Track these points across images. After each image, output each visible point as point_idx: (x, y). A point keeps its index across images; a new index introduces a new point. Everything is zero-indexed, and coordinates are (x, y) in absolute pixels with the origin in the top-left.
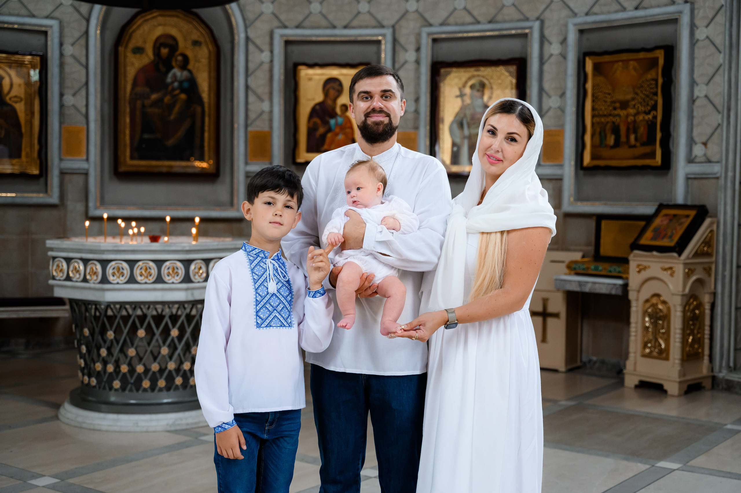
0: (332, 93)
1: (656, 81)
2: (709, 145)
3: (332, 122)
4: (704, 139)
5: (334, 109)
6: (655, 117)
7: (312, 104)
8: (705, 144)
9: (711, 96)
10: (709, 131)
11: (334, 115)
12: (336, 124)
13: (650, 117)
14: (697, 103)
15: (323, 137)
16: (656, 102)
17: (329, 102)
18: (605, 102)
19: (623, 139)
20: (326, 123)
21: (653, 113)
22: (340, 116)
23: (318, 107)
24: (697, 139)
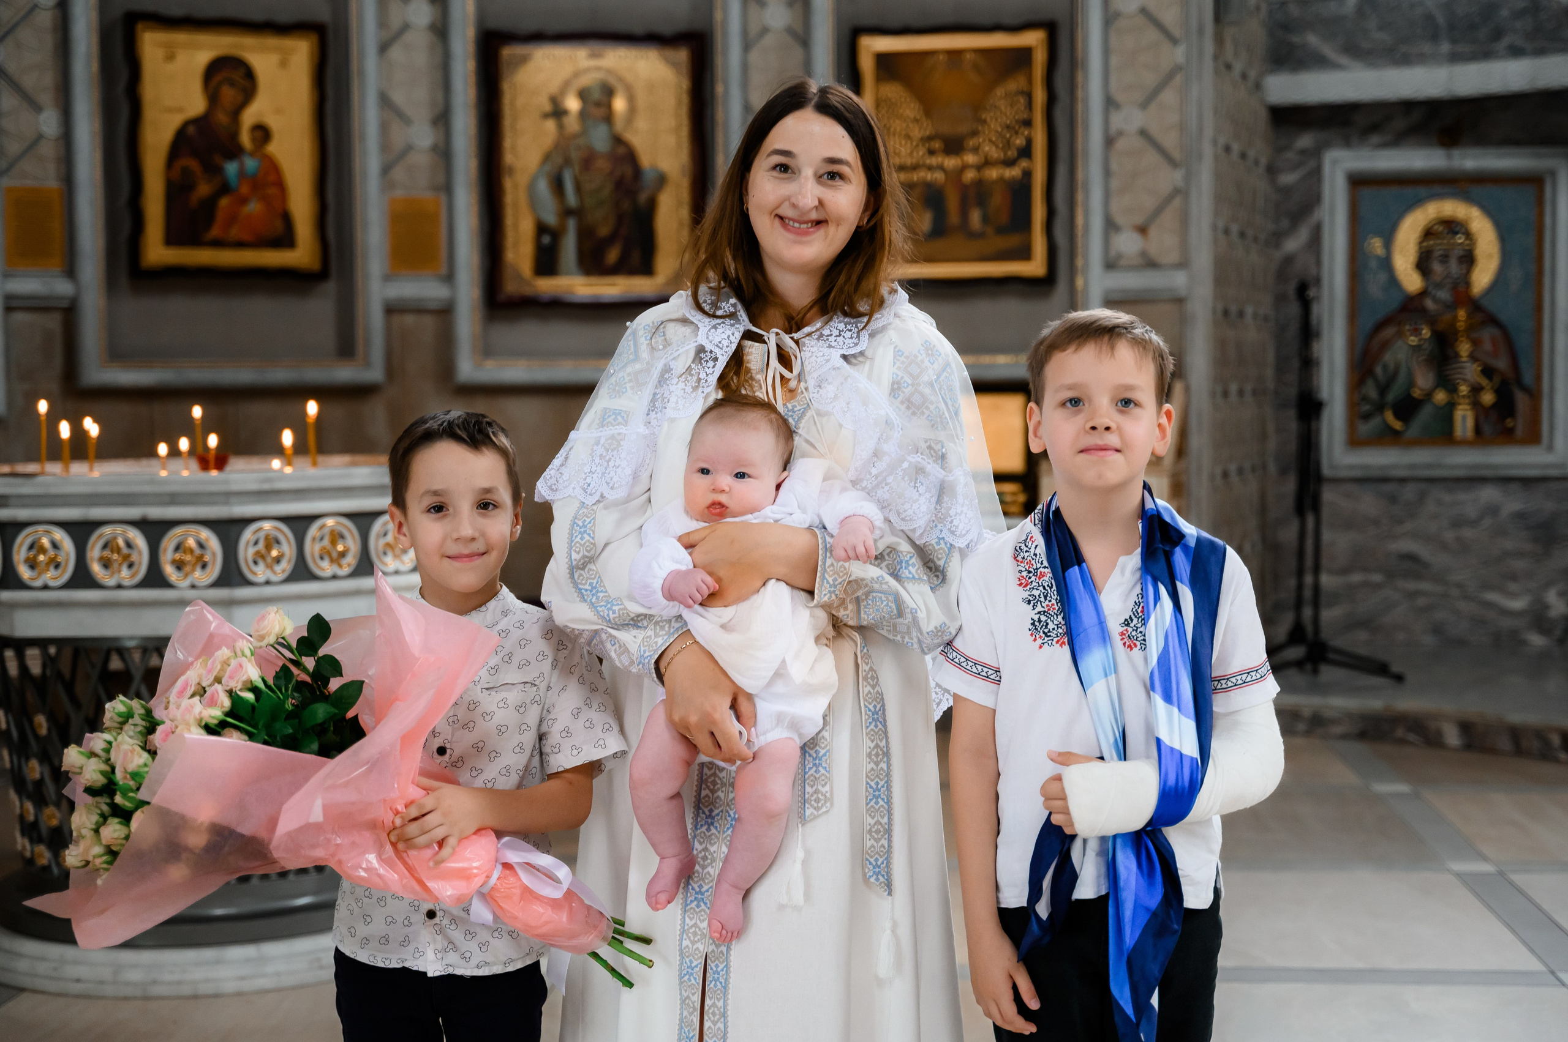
0: (229, 94)
1: (1029, 96)
2: (1153, 232)
3: (231, 168)
4: (1139, 219)
5: (234, 135)
6: (1028, 174)
7: (174, 122)
8: (1143, 230)
9: (1154, 130)
10: (1149, 203)
11: (234, 151)
12: (242, 173)
13: (1014, 172)
14: (1121, 144)
15: (209, 206)
16: (1029, 142)
17: (222, 118)
18: (908, 137)
19: (953, 217)
20: (214, 170)
21: (1024, 163)
22: (252, 154)
23: (191, 130)
24: (1120, 219)
